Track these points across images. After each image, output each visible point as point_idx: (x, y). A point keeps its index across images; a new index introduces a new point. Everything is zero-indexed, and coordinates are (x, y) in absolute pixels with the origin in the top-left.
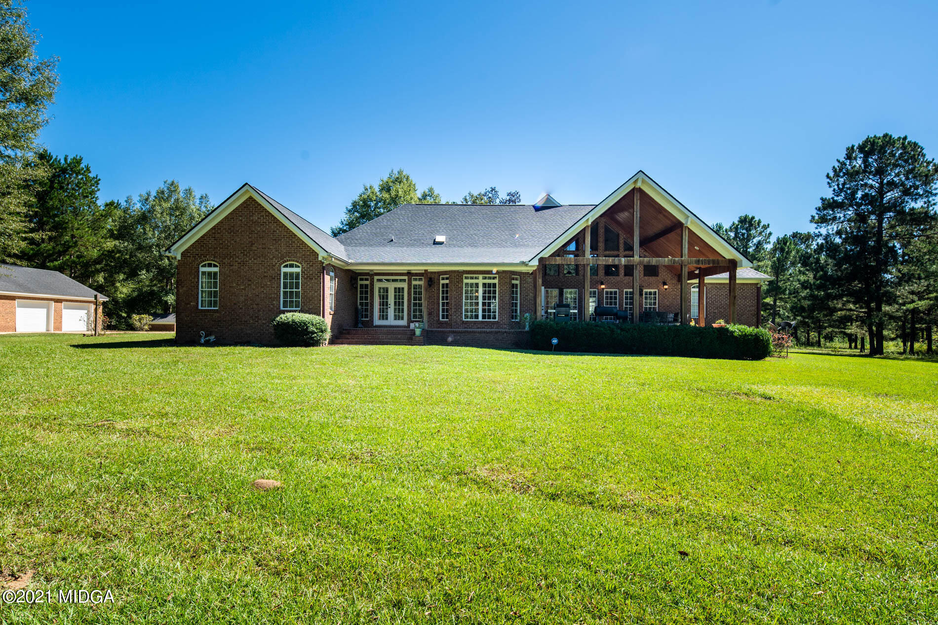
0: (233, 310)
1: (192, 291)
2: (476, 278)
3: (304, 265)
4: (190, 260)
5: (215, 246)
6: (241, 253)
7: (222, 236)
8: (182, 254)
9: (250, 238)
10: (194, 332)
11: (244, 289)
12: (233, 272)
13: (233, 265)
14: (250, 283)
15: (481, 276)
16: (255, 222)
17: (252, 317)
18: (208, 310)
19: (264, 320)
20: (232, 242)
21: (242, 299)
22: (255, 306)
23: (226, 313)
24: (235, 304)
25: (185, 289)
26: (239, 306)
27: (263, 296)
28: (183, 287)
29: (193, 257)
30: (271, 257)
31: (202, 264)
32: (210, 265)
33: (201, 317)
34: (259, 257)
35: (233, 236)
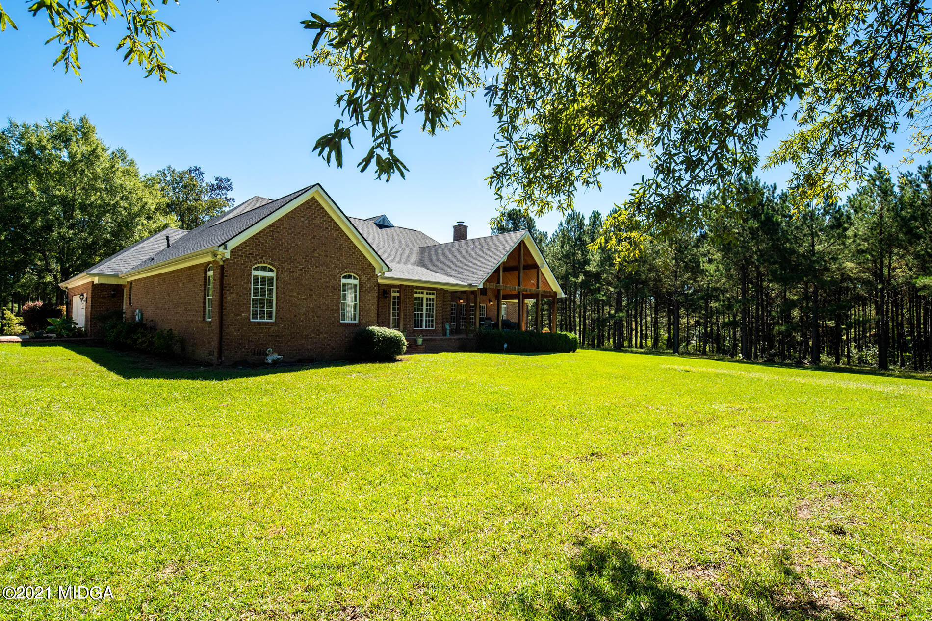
0: (294, 323)
1: (244, 299)
2: (422, 293)
3: (363, 278)
4: (241, 260)
5: (274, 247)
6: (303, 258)
7: (282, 236)
8: (231, 252)
9: (311, 243)
10: (246, 349)
11: (306, 299)
12: (294, 280)
13: (293, 272)
14: (311, 292)
15: (425, 292)
16: (317, 226)
17: (313, 331)
18: (261, 322)
19: (326, 333)
20: (293, 245)
21: (303, 310)
22: (316, 318)
23: (285, 326)
24: (295, 316)
25: (234, 295)
26: (300, 318)
27: (324, 307)
28: (232, 293)
29: (245, 257)
30: (333, 266)
31: (253, 267)
32: (264, 269)
33: (255, 331)
34: (321, 265)
35: (294, 238)
